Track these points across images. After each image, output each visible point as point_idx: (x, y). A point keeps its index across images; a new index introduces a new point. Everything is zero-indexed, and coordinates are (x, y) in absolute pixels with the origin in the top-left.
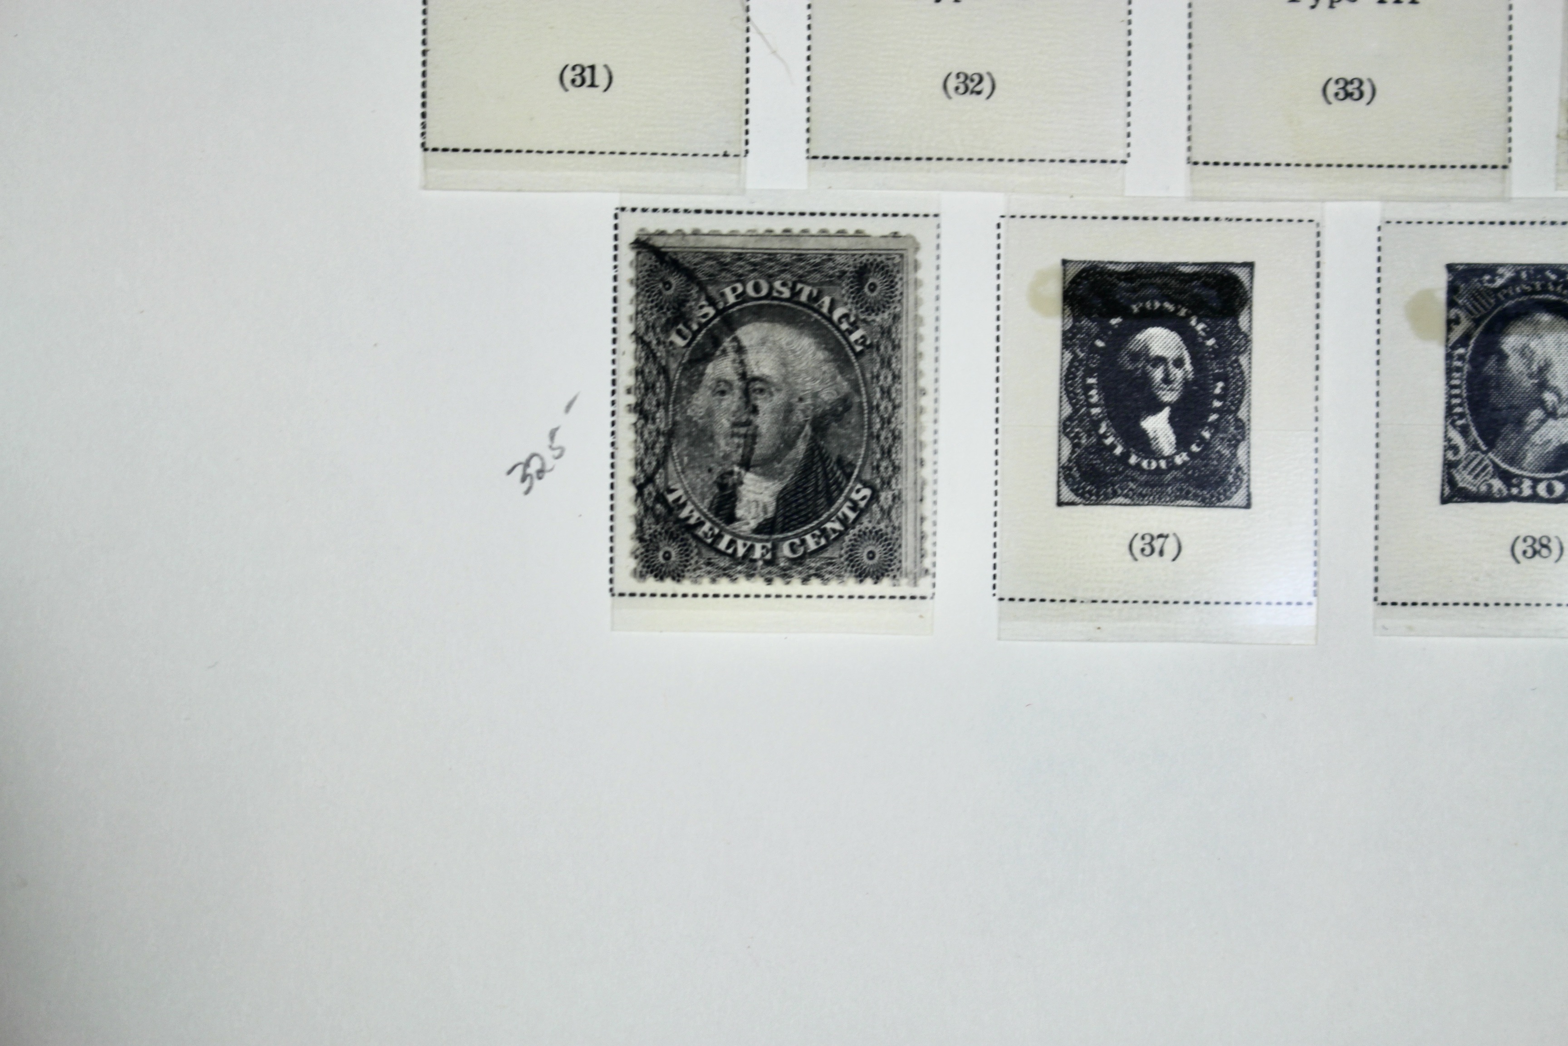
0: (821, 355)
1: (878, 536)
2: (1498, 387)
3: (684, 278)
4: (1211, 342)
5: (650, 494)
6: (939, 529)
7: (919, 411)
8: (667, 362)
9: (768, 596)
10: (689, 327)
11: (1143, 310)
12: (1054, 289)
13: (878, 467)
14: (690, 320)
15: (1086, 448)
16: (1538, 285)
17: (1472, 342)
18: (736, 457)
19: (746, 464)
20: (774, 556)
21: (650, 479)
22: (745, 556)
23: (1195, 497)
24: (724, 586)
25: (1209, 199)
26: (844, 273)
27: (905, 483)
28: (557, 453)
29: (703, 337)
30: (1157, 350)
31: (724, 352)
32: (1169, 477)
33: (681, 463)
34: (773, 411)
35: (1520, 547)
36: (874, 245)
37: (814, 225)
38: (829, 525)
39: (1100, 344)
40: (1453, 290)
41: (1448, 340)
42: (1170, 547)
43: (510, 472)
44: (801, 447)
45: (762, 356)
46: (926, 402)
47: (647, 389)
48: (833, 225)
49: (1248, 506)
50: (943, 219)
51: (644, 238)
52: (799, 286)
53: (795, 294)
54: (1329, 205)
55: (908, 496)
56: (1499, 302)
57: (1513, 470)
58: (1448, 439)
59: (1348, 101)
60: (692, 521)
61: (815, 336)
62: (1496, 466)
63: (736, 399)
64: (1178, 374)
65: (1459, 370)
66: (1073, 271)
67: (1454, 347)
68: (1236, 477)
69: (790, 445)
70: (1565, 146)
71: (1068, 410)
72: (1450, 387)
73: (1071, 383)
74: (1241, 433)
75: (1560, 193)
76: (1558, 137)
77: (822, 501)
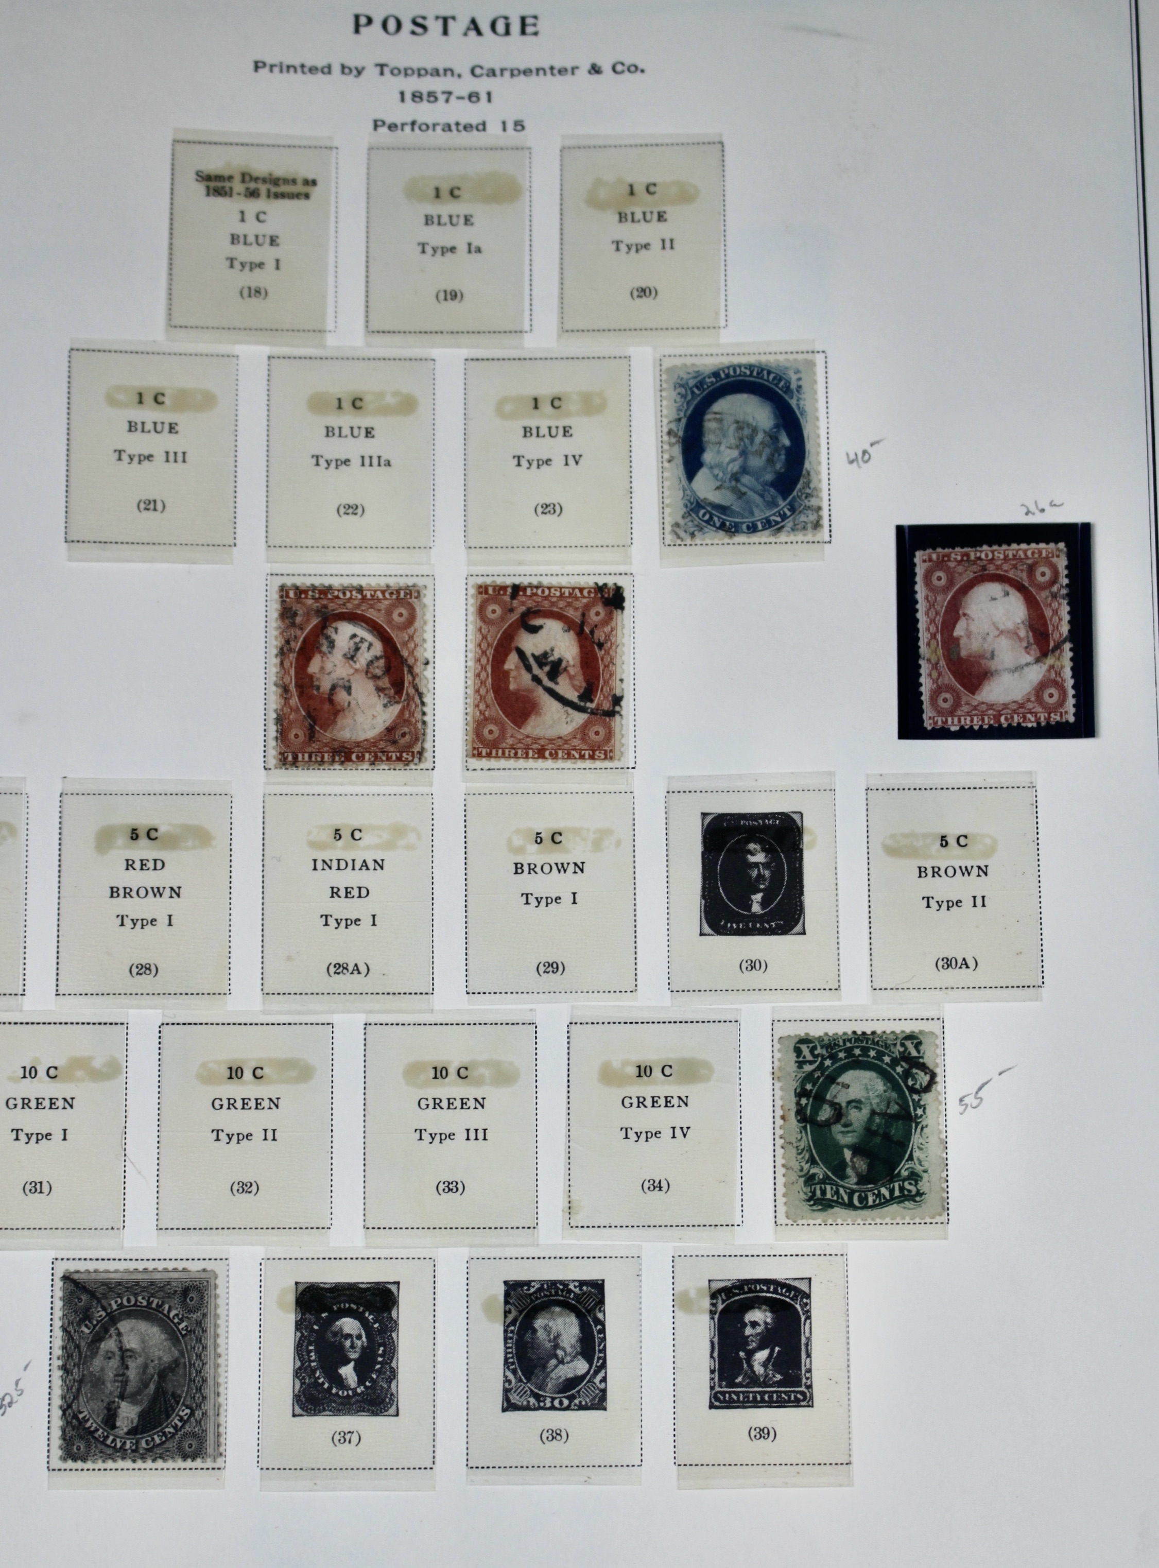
0: (163, 1337)
1: (194, 1435)
2: (532, 1347)
3: (89, 1296)
4: (376, 1325)
5: (69, 1414)
6: (228, 1430)
7: (217, 1366)
8: (79, 1342)
9: (134, 1469)
10: (91, 1323)
11: (339, 1308)
12: (291, 1298)
13: (194, 1397)
14: (93, 1318)
15: (309, 1385)
16: (553, 1291)
17: (518, 1324)
18: (117, 1393)
19: (122, 1397)
20: (137, 1447)
21: (70, 1406)
22: (121, 1448)
23: (368, 1411)
24: (110, 1464)
25: (375, 1248)
26: (176, 1291)
27: (209, 1406)
28: (19, 1392)
29: (99, 1328)
30: (347, 1330)
31: (111, 1336)
32: (353, 1400)
33: (87, 1397)
34: (137, 1367)
35: (545, 1435)
36: (193, 1276)
37: (161, 1266)
38: (167, 1430)
39: (316, 1327)
40: (507, 1295)
41: (505, 1322)
42: (355, 1438)
44: (152, 1387)
45: (131, 1337)
46: (221, 1361)
47: (68, 1357)
48: (171, 1265)
49: (397, 1415)
50: (231, 1261)
51: (68, 1274)
52: (152, 1299)
53: (149, 1303)
54: (440, 1250)
55: (211, 1413)
56: (532, 1301)
57: (541, 1393)
58: (505, 1376)
59: (450, 1193)
60: (92, 1429)
61: (160, 1326)
62: (532, 1391)
63: (117, 1361)
64: (359, 1343)
65: (511, 1338)
66: (301, 1288)
67: (508, 1326)
68: (391, 1399)
69: (146, 1385)
70: (567, 1216)
71: (298, 1364)
72: (507, 1348)
73: (300, 1349)
74: (394, 1374)
75: (565, 1242)
76: (563, 1211)
77: (163, 1416)
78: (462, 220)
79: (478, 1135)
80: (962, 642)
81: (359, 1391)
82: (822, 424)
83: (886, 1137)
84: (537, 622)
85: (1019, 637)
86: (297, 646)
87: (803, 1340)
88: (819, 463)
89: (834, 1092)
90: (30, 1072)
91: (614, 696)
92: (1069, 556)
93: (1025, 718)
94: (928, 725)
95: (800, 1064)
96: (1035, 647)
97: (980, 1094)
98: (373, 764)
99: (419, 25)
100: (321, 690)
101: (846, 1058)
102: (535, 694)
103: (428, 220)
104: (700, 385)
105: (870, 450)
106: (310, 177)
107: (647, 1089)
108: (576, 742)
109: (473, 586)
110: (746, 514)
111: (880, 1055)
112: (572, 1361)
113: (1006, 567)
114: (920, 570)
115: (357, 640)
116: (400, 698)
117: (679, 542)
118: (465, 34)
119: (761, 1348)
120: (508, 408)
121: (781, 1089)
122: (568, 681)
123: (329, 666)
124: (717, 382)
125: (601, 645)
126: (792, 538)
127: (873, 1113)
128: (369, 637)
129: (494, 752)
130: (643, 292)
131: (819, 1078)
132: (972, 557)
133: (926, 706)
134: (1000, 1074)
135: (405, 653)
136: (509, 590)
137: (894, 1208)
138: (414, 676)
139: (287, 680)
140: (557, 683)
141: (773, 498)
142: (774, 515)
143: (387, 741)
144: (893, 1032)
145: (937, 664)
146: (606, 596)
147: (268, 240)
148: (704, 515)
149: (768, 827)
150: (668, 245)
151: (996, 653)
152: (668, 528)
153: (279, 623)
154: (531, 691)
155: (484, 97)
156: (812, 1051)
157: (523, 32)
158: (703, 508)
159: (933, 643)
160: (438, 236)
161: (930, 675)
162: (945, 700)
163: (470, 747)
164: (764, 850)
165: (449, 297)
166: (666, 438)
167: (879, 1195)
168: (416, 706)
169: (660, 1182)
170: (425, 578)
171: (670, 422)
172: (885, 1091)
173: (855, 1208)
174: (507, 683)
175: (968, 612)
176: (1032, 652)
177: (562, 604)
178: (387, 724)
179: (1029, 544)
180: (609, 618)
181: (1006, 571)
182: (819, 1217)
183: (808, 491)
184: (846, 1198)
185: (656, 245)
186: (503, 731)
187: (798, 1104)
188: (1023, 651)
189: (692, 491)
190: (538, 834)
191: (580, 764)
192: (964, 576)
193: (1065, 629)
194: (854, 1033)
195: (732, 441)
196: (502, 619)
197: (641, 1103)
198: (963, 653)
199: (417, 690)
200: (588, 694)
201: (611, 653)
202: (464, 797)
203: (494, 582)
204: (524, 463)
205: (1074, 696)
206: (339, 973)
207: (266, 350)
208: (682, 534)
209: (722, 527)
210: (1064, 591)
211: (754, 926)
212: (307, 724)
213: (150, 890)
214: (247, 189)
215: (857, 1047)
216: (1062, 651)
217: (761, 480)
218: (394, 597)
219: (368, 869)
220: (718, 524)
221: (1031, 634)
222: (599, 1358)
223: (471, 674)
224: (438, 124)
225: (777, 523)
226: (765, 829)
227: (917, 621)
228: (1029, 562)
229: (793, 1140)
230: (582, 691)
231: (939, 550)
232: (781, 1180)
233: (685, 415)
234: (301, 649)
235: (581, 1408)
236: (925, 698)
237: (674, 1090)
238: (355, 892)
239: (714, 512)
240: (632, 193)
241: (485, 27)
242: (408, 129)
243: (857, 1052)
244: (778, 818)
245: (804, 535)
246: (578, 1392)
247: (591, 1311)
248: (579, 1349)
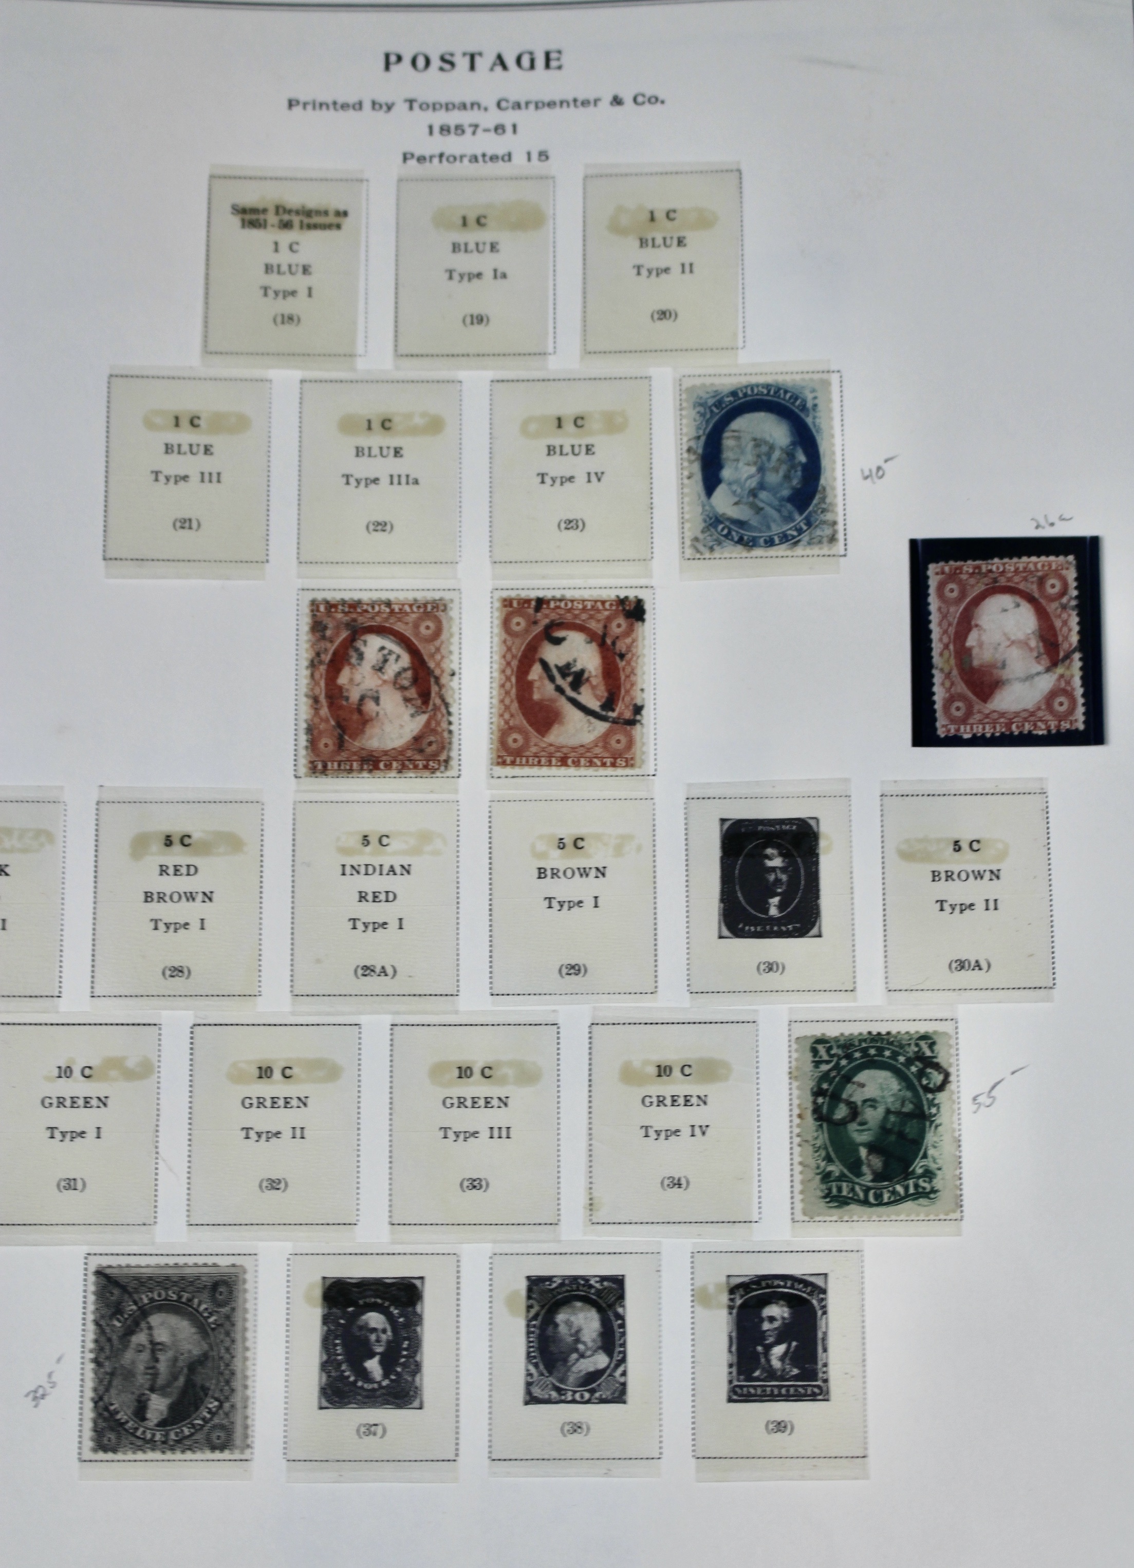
0: (193, 1330)
1: (222, 1427)
2: (554, 1341)
3: (121, 1290)
4: (401, 1320)
5: (101, 1406)
6: (256, 1422)
7: (246, 1359)
8: (111, 1335)
9: (163, 1460)
10: (122, 1316)
12: (318, 1293)
13: (222, 1390)
14: (124, 1312)
15: (335, 1378)
16: (574, 1287)
17: (540, 1318)
18: (147, 1386)
19: (152, 1389)
20: (166, 1438)
21: (101, 1398)
22: (151, 1439)
23: (393, 1403)
24: (140, 1456)
25: (400, 1243)
26: (206, 1286)
27: (237, 1399)
28: (52, 1385)
30: (373, 1324)
31: (142, 1330)
32: (378, 1393)
34: (167, 1360)
35: (567, 1428)
36: (222, 1270)
37: (191, 1261)
39: (342, 1321)
40: (530, 1290)
41: (527, 1316)
42: (379, 1431)
43: (27, 1396)
44: (181, 1380)
45: (162, 1331)
46: (249, 1354)
47: (100, 1350)
48: (201, 1260)
49: (420, 1408)
50: (259, 1257)
51: (101, 1269)
52: (182, 1293)
53: (180, 1297)
54: (464, 1245)
55: (239, 1405)
56: (554, 1296)
57: (563, 1386)
58: (528, 1370)
59: (474, 1190)
61: (190, 1320)
62: (553, 1385)
63: (147, 1354)
64: (384, 1337)
65: (533, 1332)
66: (328, 1283)
67: (531, 1320)
68: (415, 1392)
69: (175, 1377)
70: (588, 1213)
71: (325, 1357)
72: (529, 1342)
73: (327, 1343)
74: (417, 1368)
75: (586, 1238)
76: (585, 1208)
77: (192, 1409)
78: (488, 247)
79: (502, 1133)
80: (975, 652)
82: (838, 440)
83: (901, 1135)
84: (560, 634)
85: (1031, 649)
86: (327, 658)
87: (820, 1335)
88: (835, 479)
89: (850, 1092)
90: (65, 1072)
91: (635, 705)
92: (1080, 568)
93: (1035, 725)
94: (941, 733)
95: (817, 1064)
96: (1045, 656)
97: (994, 1093)
98: (400, 772)
99: (448, 62)
100: (351, 700)
101: (862, 1057)
102: (558, 704)
103: (456, 248)
104: (719, 404)
105: (885, 466)
106: (342, 208)
107: (667, 1089)
108: (597, 750)
109: (498, 600)
110: (764, 528)
111: (895, 1055)
112: (592, 1355)
113: (1016, 579)
114: (933, 582)
115: (385, 652)
116: (427, 707)
117: (698, 556)
118: (492, 69)
119: (778, 1342)
120: (533, 427)
121: (798, 1088)
122: (590, 691)
123: (358, 678)
124: (735, 401)
125: (622, 656)
126: (808, 551)
127: (888, 1112)
128: (397, 649)
129: (518, 760)
130: (664, 315)
131: (834, 1077)
132: (984, 569)
133: (939, 714)
134: (1013, 1073)
135: (432, 665)
136: (533, 603)
137: (908, 1205)
138: (441, 687)
139: (317, 691)
140: (579, 693)
141: (790, 513)
142: (790, 529)
143: (413, 750)
144: (907, 1033)
145: (950, 673)
146: (627, 608)
147: (300, 269)
148: (723, 529)
149: (785, 833)
150: (687, 268)
151: (1008, 662)
152: (688, 543)
153: (310, 636)
154: (553, 701)
155: (509, 129)
156: (829, 1050)
157: (547, 66)
158: (721, 522)
159: (946, 653)
160: (465, 263)
161: (943, 684)
162: (958, 709)
163: (494, 756)
164: (781, 854)
165: (475, 321)
166: (686, 455)
167: (894, 1192)
168: (443, 716)
169: (679, 1180)
170: (452, 592)
171: (690, 440)
172: (900, 1090)
173: (871, 1205)
174: (531, 692)
175: (979, 622)
176: (1043, 662)
177: (584, 616)
178: (415, 733)
179: (1039, 556)
180: (630, 630)
181: (1017, 583)
182: (836, 1214)
183: (824, 506)
184: (861, 1195)
185: (676, 269)
186: (527, 739)
187: (815, 1102)
188: (1034, 661)
189: (712, 507)
190: (561, 839)
191: (602, 771)
192: (976, 588)
193: (1074, 639)
194: (870, 1033)
195: (749, 457)
196: (527, 631)
197: (661, 1102)
198: (976, 663)
199: (443, 700)
200: (609, 704)
201: (633, 664)
202: (489, 804)
203: (518, 595)
204: (548, 480)
205: (1084, 705)
206: (365, 975)
207: (298, 374)
208: (702, 548)
209: (740, 541)
210: (1074, 603)
211: (771, 928)
212: (336, 734)
213: (183, 895)
214: (281, 221)
215: (872, 1047)
216: (1072, 661)
217: (778, 495)
218: (422, 610)
219: (395, 874)
220: (736, 539)
221: (1041, 644)
222: (620, 1352)
223: (495, 685)
224: (465, 156)
225: (794, 537)
226: (781, 834)
227: (930, 632)
228: (1040, 574)
229: (810, 1138)
230: (604, 700)
231: (952, 563)
232: (798, 1178)
233: (704, 433)
234: (332, 661)
235: (603, 1401)
236: (938, 706)
237: (693, 1089)
238: (382, 897)
239: (732, 527)
240: (652, 219)
241: (510, 61)
242: (436, 161)
243: (872, 1052)
244: (794, 824)
245: (820, 549)
247: (611, 1306)
248: (599, 1344)
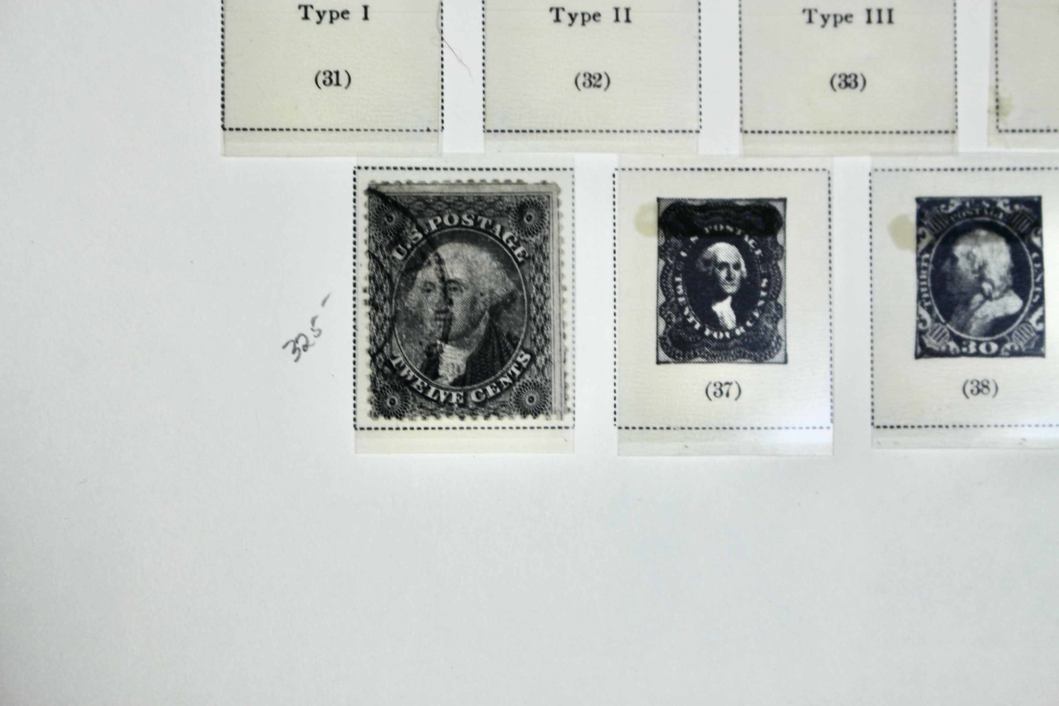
1: (536, 386)
2: (952, 280)
3: (401, 214)
4: (758, 252)
5: (380, 360)
6: (577, 381)
7: (562, 301)
8: (391, 271)
9: (461, 428)
10: (405, 247)
11: (712, 231)
12: (652, 218)
13: (535, 340)
14: (406, 242)
15: (676, 325)
16: (977, 211)
17: (934, 250)
18: (439, 334)
19: (445, 339)
20: (465, 401)
21: (380, 350)
22: (446, 401)
23: (750, 357)
24: (432, 421)
25: (755, 156)
26: (509, 209)
27: (553, 351)
28: (316, 333)
29: (415, 254)
30: (722, 258)
31: (429, 264)
32: (732, 343)
33: (401, 339)
34: (463, 302)
35: (969, 387)
36: (530, 189)
37: (489, 177)
38: (502, 380)
39: (683, 254)
40: (920, 215)
41: (917, 248)
42: (734, 391)
43: (284, 347)
44: (483, 326)
45: (455, 265)
46: (566, 295)
47: (377, 289)
48: (502, 177)
49: (785, 362)
50: (576, 172)
51: (374, 187)
52: (479, 218)
53: (477, 223)
54: (836, 159)
55: (556, 359)
56: (951, 223)
57: (963, 335)
58: (919, 315)
59: (848, 89)
60: (409, 378)
61: (490, 251)
62: (951, 333)
63: (438, 295)
64: (736, 274)
65: (925, 268)
66: (664, 206)
67: (922, 253)
68: (777, 343)
69: (474, 324)
70: (994, 117)
71: (663, 299)
72: (920, 280)
73: (665, 281)
74: (779, 313)
75: (992, 149)
76: (989, 111)
77: (497, 363)
79: (882, 16)
81: (738, 332)
112: (1001, 296)
222: (1035, 293)
235: (1014, 354)
246: (1010, 334)
247: (1025, 236)
248: (1010, 282)
